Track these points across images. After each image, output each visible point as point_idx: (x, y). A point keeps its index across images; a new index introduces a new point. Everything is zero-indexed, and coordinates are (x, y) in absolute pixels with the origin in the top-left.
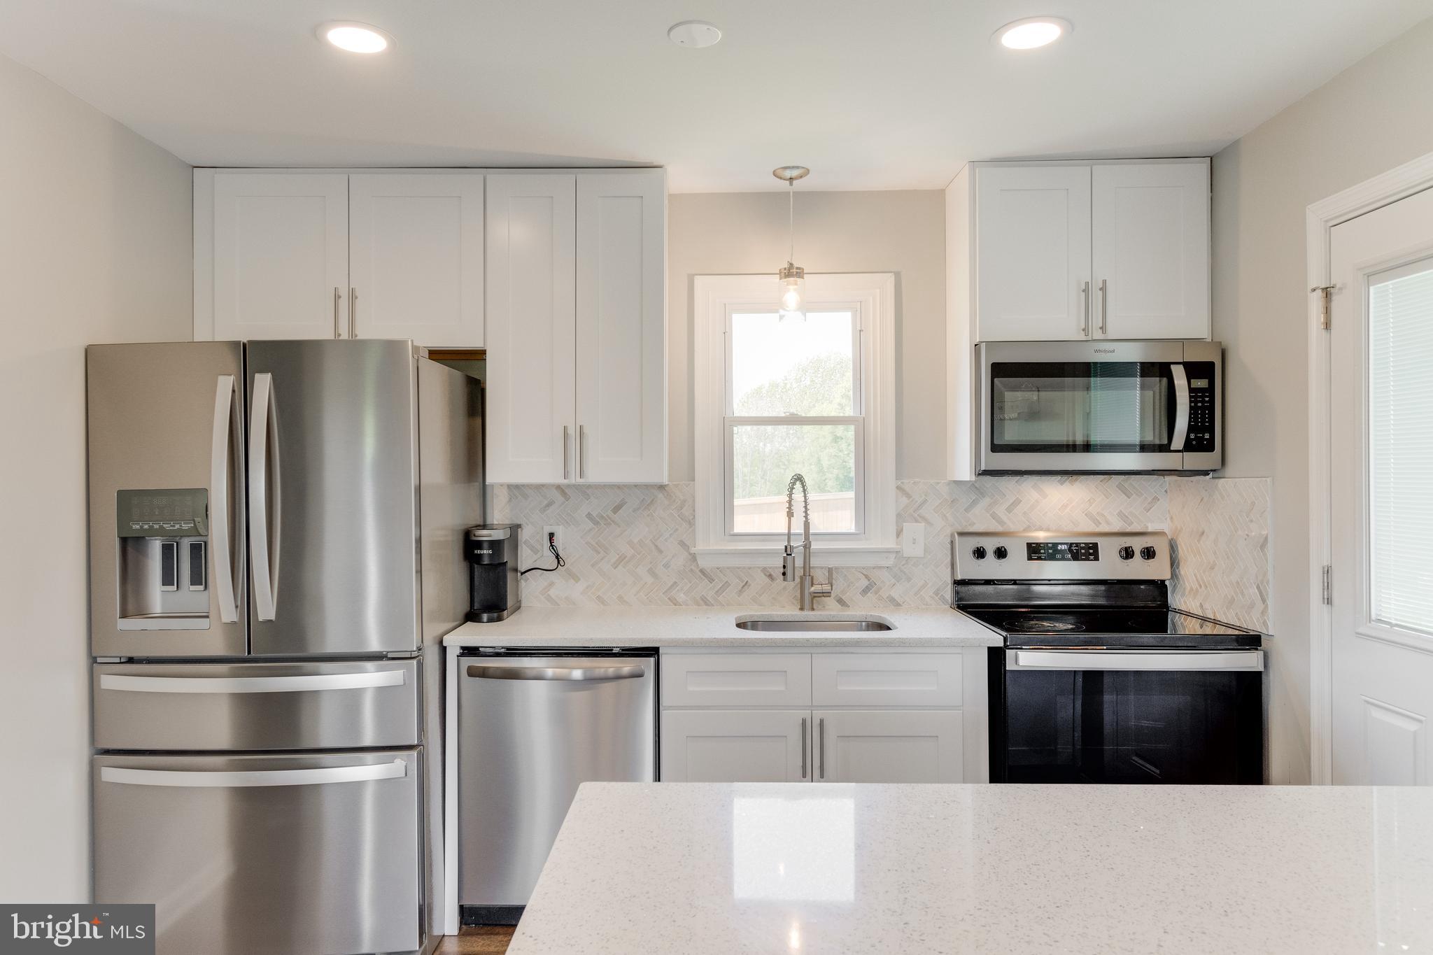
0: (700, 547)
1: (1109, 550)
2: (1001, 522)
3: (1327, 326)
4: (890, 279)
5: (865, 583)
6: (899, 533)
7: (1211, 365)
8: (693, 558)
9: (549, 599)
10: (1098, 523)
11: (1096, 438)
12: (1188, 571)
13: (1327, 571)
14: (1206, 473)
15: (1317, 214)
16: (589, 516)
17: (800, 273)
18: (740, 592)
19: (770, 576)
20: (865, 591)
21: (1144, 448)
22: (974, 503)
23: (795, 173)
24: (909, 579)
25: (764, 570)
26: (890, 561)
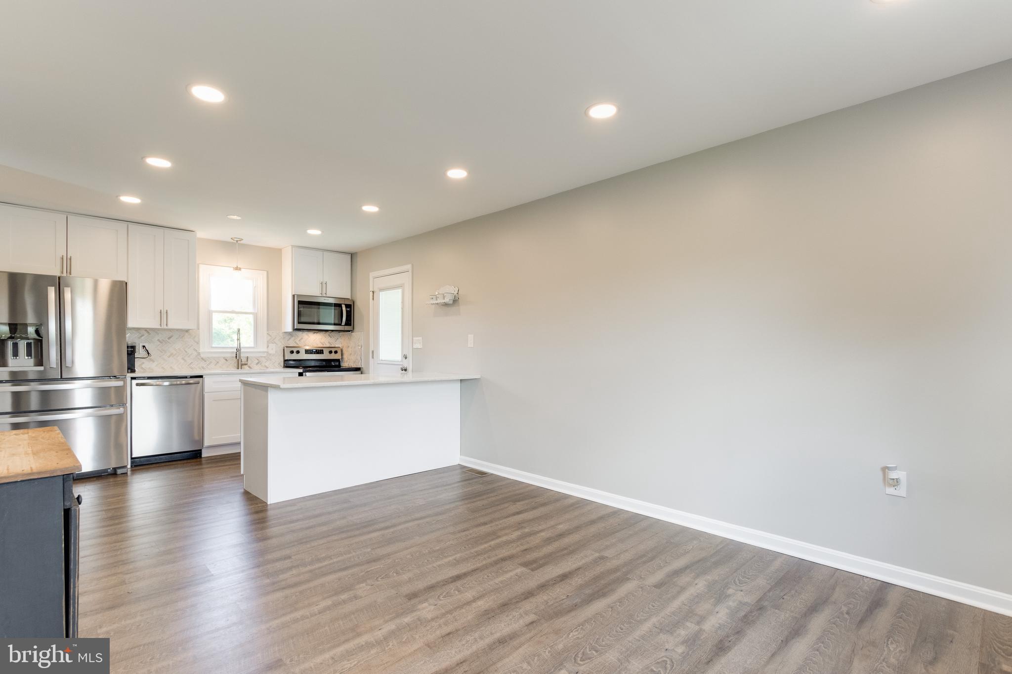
0: (201, 350)
1: (326, 351)
2: (297, 344)
3: (373, 299)
4: (265, 272)
5: (257, 361)
6: (268, 347)
7: (351, 305)
8: (199, 354)
9: (142, 368)
10: (323, 345)
11: (321, 321)
12: (345, 356)
13: (373, 352)
14: (349, 331)
15: (372, 275)
16: (159, 340)
17: (240, 269)
18: (216, 365)
19: (226, 360)
20: (257, 364)
21: (335, 324)
22: (290, 338)
23: (238, 240)
24: (271, 360)
25: (224, 358)
26: (265, 355)
